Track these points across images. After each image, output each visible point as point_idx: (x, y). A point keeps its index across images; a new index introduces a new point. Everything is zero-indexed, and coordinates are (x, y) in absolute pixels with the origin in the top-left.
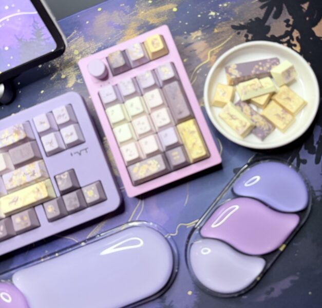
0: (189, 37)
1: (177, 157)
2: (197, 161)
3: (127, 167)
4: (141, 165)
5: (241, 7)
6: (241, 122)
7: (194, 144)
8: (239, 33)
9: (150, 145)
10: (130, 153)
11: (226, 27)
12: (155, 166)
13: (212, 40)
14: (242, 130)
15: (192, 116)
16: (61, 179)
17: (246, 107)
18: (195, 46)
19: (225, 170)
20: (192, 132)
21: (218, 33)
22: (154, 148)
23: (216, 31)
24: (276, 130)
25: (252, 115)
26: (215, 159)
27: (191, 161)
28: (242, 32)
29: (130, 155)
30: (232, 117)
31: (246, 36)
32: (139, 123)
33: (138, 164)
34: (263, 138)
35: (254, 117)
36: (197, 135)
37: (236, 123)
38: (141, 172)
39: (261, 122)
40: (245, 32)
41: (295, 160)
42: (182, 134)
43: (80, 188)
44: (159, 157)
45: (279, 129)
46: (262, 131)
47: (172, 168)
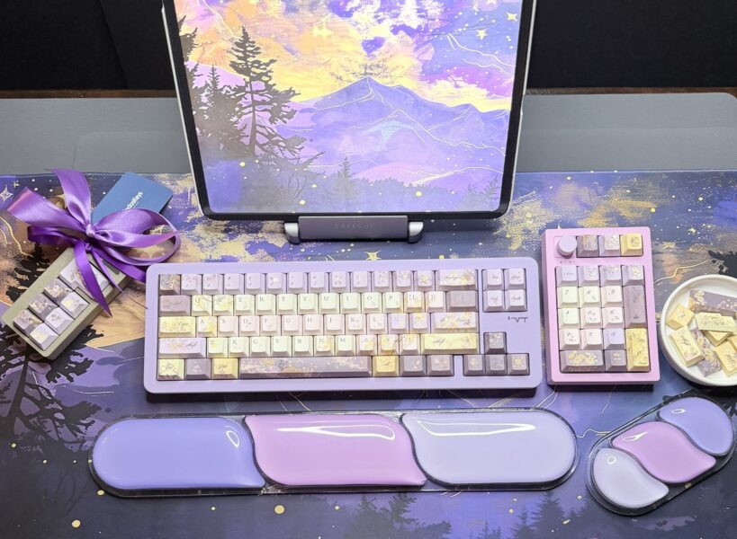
0: (660, 245)
1: (617, 359)
2: (637, 371)
3: (560, 351)
4: (578, 354)
5: (725, 235)
6: (693, 349)
7: (640, 352)
8: (714, 262)
9: (595, 338)
10: (571, 337)
11: (703, 251)
12: (593, 359)
13: (684, 257)
14: (690, 358)
15: (645, 326)
16: (493, 337)
17: (701, 337)
18: (663, 257)
19: (655, 393)
20: (642, 340)
21: (692, 253)
22: (599, 342)
23: (691, 250)
24: (722, 371)
25: (704, 347)
26: (654, 376)
27: (629, 369)
28: (718, 261)
29: (571, 340)
30: (685, 342)
31: (721, 267)
32: (590, 313)
33: (575, 352)
34: (707, 374)
35: (706, 350)
36: (645, 344)
37: (685, 348)
38: (576, 359)
39: (710, 357)
40: (721, 262)
41: (730, 409)
42: (631, 339)
43: (507, 354)
44: (600, 352)
45: (726, 370)
46: (709, 366)
47: (607, 370)
